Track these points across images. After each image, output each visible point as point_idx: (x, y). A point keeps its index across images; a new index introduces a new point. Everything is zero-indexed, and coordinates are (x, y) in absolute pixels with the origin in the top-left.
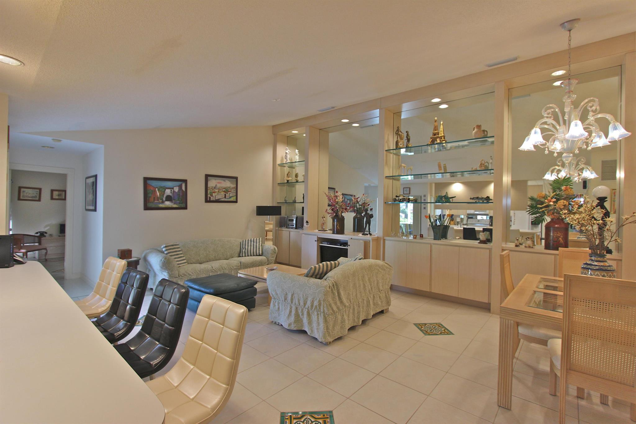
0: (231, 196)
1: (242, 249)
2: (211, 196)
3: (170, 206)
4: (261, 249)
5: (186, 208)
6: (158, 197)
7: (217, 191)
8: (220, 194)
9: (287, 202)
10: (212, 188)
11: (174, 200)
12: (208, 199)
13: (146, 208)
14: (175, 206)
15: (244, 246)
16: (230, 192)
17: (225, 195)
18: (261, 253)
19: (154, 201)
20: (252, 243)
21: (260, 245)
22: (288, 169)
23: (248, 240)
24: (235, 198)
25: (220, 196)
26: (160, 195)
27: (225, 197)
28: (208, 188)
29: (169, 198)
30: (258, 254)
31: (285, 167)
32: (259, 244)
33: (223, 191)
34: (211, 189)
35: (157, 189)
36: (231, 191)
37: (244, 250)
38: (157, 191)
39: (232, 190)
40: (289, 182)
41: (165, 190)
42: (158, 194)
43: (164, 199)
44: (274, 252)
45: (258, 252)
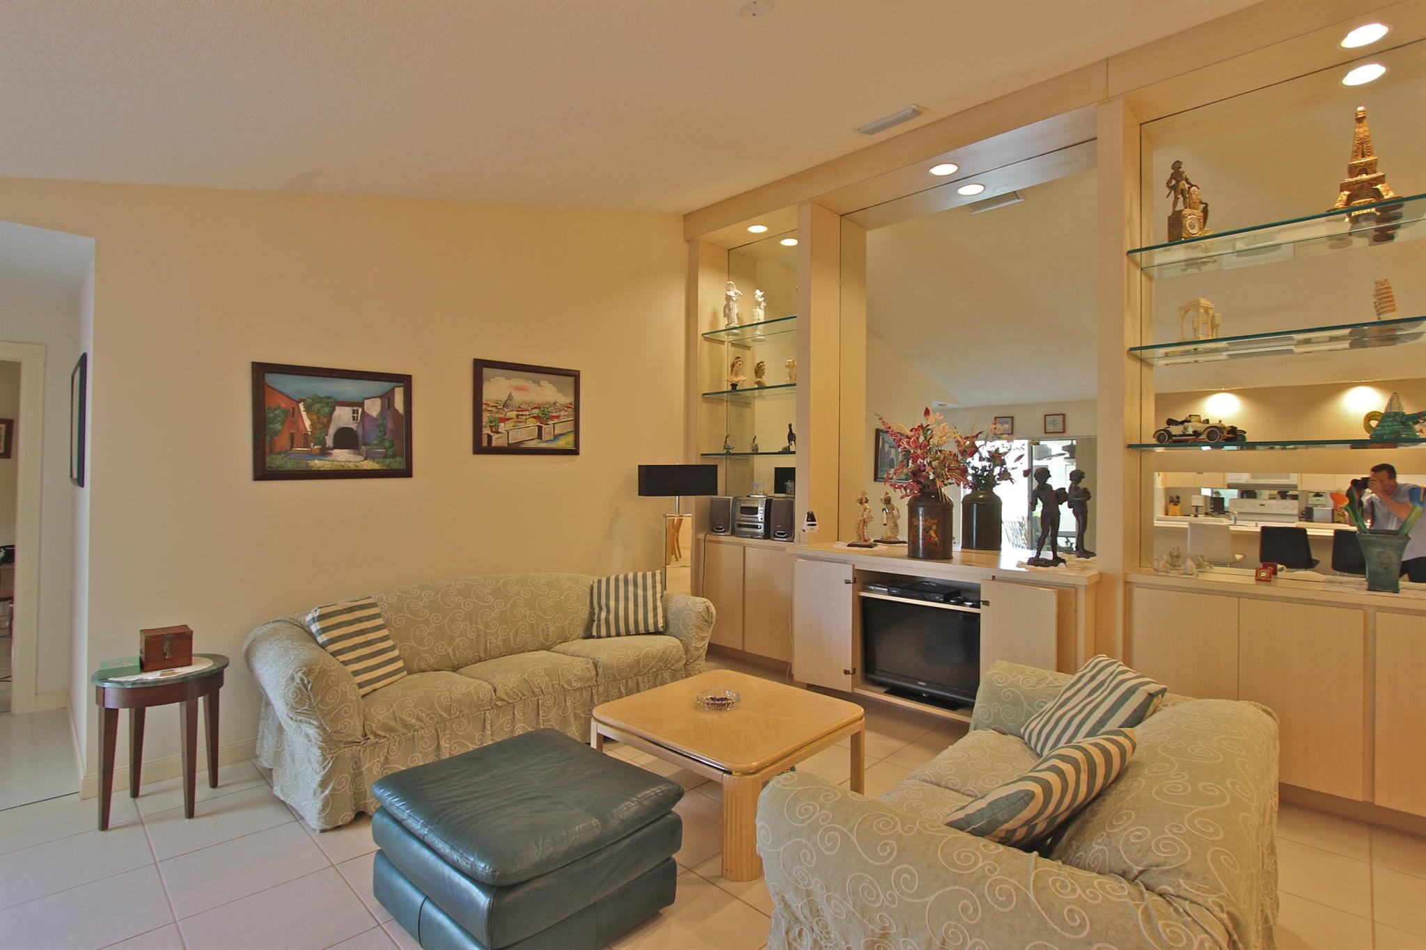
0: (557, 431)
1: (597, 613)
2: (492, 431)
3: (352, 466)
4: (660, 610)
5: (407, 472)
6: (306, 435)
7: (512, 414)
8: (522, 425)
10: (496, 407)
11: (365, 444)
12: (485, 444)
13: (263, 473)
14: (369, 465)
15: (603, 601)
16: (556, 421)
17: (540, 428)
18: (660, 624)
19: (292, 447)
20: (631, 588)
21: (659, 596)
22: (732, 349)
23: (617, 580)
24: (571, 438)
25: (524, 433)
26: (312, 425)
27: (540, 436)
28: (484, 407)
29: (346, 439)
30: (651, 628)
31: (722, 342)
32: (654, 594)
33: (534, 417)
34: (493, 409)
35: (301, 406)
36: (558, 417)
37: (603, 615)
38: (304, 414)
39: (562, 413)
41: (334, 409)
42: (307, 423)
43: (329, 442)
44: (705, 621)
45: (651, 621)
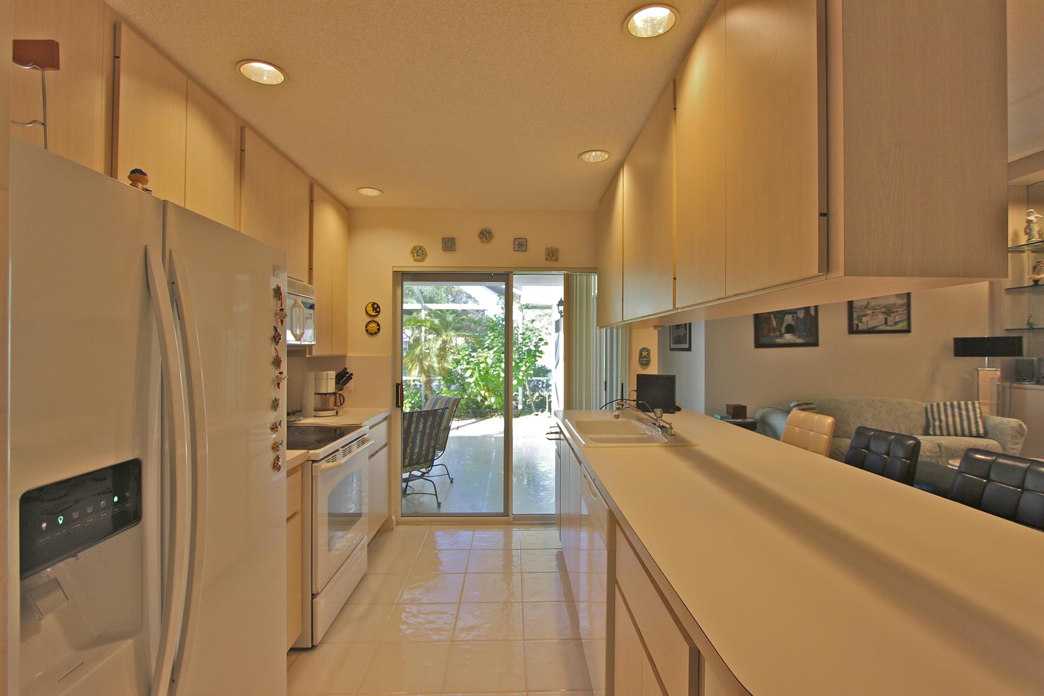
0: (897, 320)
1: (931, 421)
2: (859, 322)
3: (792, 341)
4: (980, 423)
5: (816, 344)
6: (774, 328)
7: (869, 312)
8: (875, 317)
9: (1034, 327)
10: (861, 309)
11: (798, 331)
12: (855, 328)
13: (758, 345)
14: (800, 341)
15: (936, 416)
16: (896, 314)
17: (886, 319)
18: (981, 431)
19: (769, 333)
20: (956, 410)
21: (978, 415)
22: (1032, 255)
23: (945, 405)
24: (905, 323)
25: (877, 321)
26: (776, 324)
27: (886, 323)
28: (854, 309)
29: (790, 329)
30: (974, 433)
31: (1023, 252)
32: (975, 414)
33: (882, 313)
34: (860, 310)
35: (772, 316)
36: (897, 312)
37: (937, 423)
38: (773, 319)
39: (900, 309)
40: (1040, 283)
41: (784, 316)
42: (775, 323)
43: (783, 330)
44: (1020, 433)
